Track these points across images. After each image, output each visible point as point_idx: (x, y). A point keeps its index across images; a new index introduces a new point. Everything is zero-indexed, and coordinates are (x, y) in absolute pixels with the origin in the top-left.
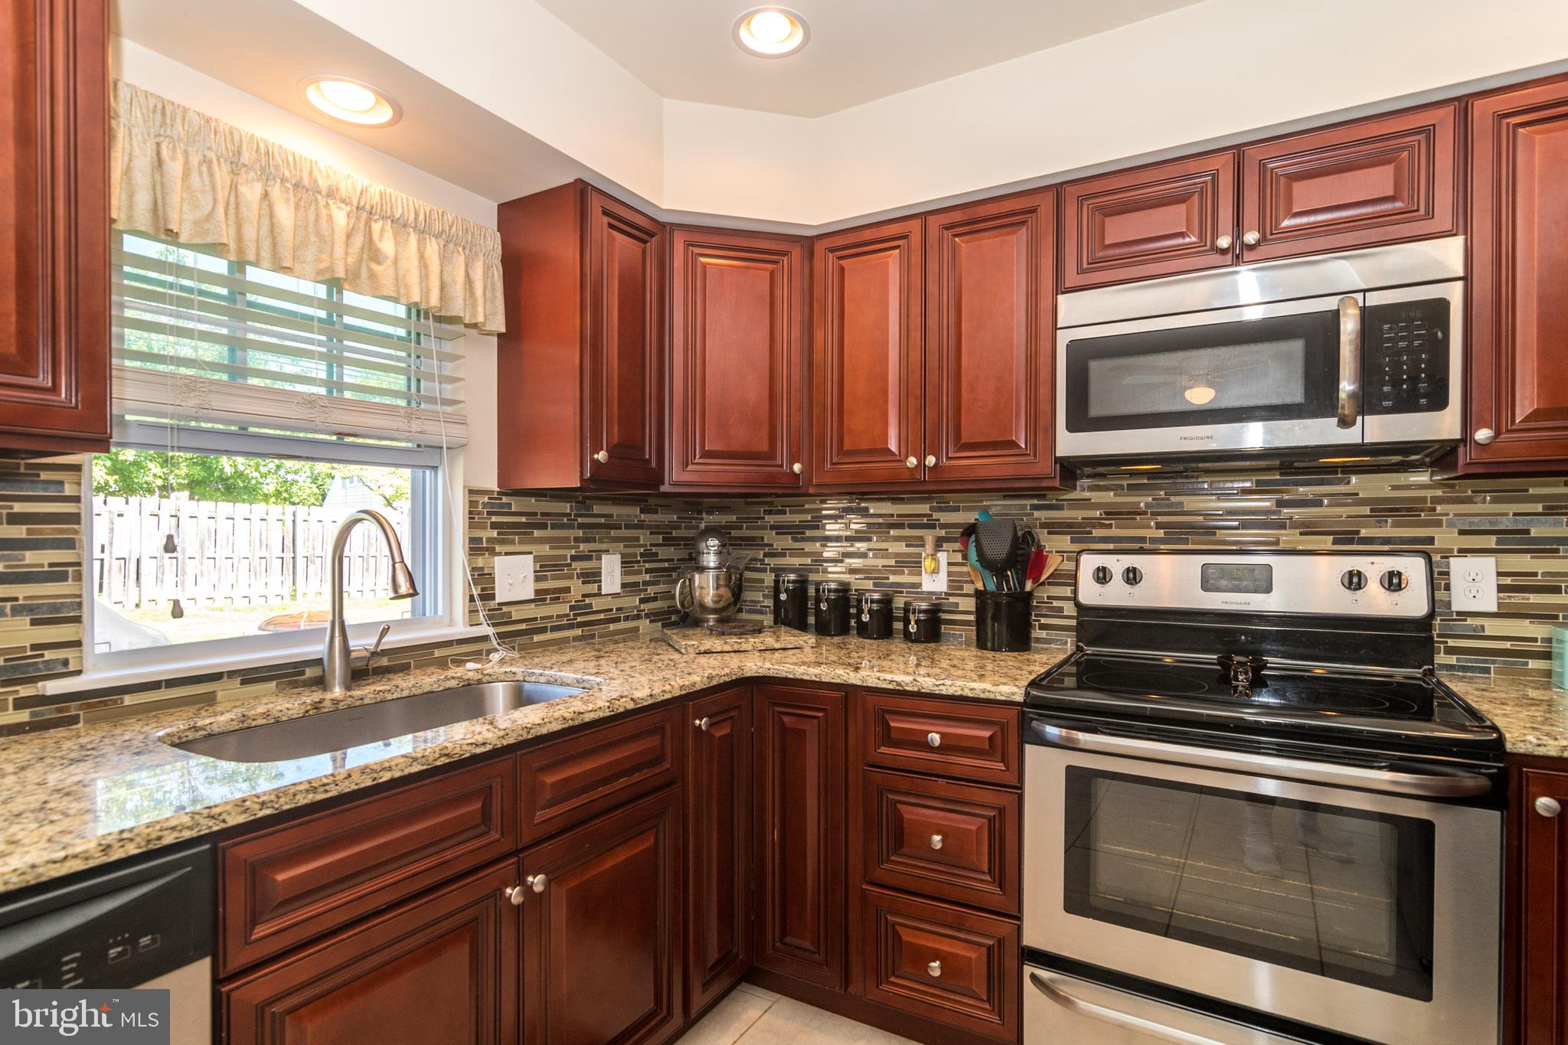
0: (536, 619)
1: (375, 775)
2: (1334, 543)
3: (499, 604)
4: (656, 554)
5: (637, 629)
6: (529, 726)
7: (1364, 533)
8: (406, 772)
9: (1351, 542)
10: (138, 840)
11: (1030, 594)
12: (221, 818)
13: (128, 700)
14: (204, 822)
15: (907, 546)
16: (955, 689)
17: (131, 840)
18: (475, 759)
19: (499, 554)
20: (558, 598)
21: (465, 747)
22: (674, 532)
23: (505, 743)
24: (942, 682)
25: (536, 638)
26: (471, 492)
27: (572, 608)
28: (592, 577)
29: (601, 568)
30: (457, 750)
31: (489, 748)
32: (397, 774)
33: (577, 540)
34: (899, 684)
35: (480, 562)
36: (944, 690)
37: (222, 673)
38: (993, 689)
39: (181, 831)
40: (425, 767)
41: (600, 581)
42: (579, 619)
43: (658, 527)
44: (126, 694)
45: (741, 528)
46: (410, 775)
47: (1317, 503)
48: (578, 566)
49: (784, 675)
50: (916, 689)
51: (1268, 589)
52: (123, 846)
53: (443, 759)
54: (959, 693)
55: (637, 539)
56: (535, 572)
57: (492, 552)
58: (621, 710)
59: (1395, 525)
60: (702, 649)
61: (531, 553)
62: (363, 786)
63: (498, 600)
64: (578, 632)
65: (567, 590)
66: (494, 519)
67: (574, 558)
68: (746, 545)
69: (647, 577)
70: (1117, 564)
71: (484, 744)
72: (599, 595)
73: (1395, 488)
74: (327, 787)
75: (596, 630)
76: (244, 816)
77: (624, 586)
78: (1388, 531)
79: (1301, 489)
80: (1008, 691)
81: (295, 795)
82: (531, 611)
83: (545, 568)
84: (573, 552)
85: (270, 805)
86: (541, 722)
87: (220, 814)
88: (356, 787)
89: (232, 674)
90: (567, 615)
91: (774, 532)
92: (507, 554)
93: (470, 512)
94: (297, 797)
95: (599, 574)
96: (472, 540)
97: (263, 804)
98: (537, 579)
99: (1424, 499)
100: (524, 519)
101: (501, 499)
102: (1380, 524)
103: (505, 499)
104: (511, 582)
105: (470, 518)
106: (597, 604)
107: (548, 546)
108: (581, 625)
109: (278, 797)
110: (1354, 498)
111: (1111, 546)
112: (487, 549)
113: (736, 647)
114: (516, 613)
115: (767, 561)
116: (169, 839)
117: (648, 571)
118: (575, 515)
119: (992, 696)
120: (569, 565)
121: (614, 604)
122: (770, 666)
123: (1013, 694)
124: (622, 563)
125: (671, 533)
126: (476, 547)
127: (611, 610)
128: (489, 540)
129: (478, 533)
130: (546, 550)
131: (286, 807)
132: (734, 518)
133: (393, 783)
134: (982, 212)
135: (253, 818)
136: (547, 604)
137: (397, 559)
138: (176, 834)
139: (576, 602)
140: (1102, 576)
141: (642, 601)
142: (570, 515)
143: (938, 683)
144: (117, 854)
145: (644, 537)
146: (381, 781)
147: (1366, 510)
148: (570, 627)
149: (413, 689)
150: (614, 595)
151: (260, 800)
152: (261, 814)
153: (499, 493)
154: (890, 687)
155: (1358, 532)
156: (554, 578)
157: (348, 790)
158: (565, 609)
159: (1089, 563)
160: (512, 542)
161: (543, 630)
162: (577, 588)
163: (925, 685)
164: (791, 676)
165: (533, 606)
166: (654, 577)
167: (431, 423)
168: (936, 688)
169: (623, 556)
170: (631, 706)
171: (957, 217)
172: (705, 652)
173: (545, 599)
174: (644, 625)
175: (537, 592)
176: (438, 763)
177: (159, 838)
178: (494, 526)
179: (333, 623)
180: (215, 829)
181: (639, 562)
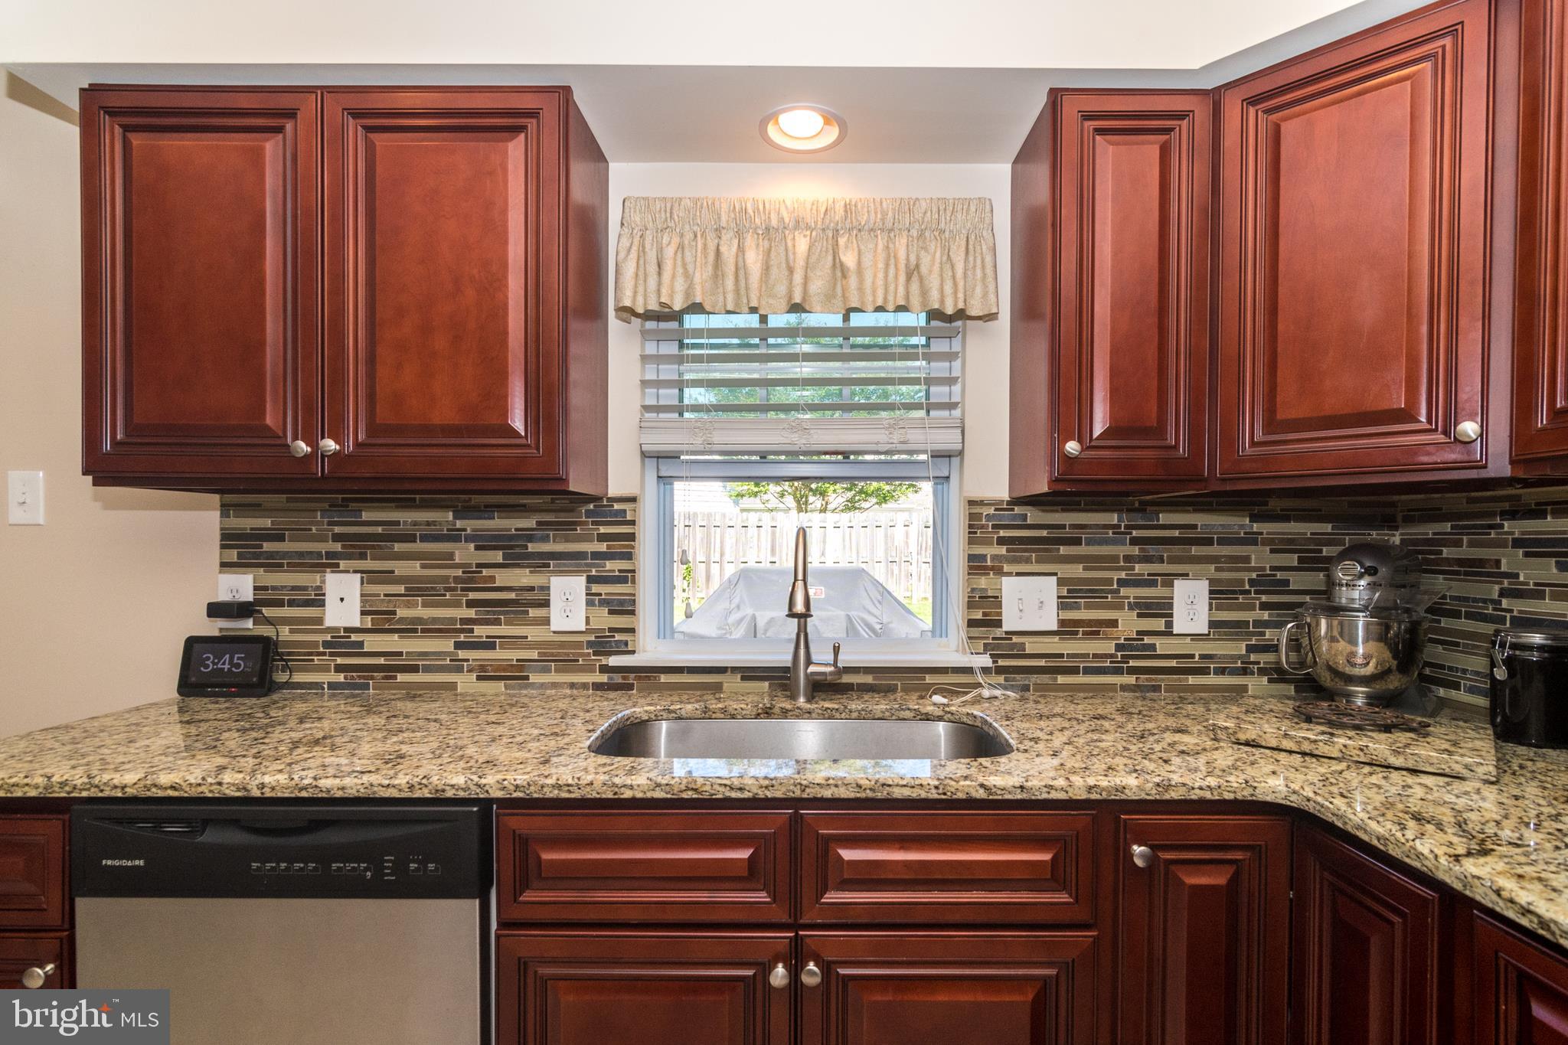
0: (1061, 656)
1: (616, 789)
3: (1007, 633)
4: (1284, 582)
5: (1243, 688)
6: (804, 782)
8: (649, 795)
10: (430, 787)
12: (485, 788)
13: (664, 678)
14: (473, 788)
17: (426, 786)
18: (727, 802)
19: (1009, 574)
20: (1097, 633)
21: (716, 787)
23: (769, 795)
25: (1061, 679)
26: (972, 503)
27: (1119, 647)
28: (1157, 609)
29: (1172, 598)
30: (707, 788)
31: (746, 795)
32: (639, 795)
33: (1128, 558)
35: (983, 582)
37: (727, 668)
39: (457, 790)
40: (669, 796)
41: (1171, 615)
42: (1132, 663)
43: (1291, 542)
44: (663, 673)
45: (1458, 544)
46: (653, 800)
48: (1131, 593)
52: (421, 789)
53: (690, 793)
55: (1247, 559)
56: (1059, 597)
57: (1000, 572)
58: (961, 795)
60: (1242, 737)
61: (1055, 574)
62: (604, 796)
63: (1006, 627)
64: (1131, 680)
65: (1114, 623)
66: (1002, 533)
67: (1122, 583)
68: (1466, 574)
69: (1265, 615)
71: (741, 789)
72: (1168, 634)
74: (571, 788)
75: (1163, 680)
76: (502, 793)
77: (1212, 624)
81: (542, 787)
82: (1054, 645)
83: (1071, 594)
84: (1123, 575)
85: (522, 789)
86: (823, 782)
87: (485, 785)
88: (598, 796)
89: (734, 670)
90: (1111, 656)
91: (1520, 552)
92: (1018, 574)
93: (970, 526)
94: (545, 790)
95: (1170, 606)
96: (971, 558)
97: (517, 786)
98: (1062, 606)
100: (1044, 533)
101: (1013, 510)
103: (1017, 510)
104: (1021, 608)
105: (970, 533)
106: (1162, 645)
107: (1081, 566)
108: (1132, 671)
109: (529, 785)
112: (992, 568)
113: (1306, 747)
114: (1031, 646)
116: (450, 794)
117: (1265, 606)
118: (1127, 527)
120: (1117, 591)
121: (1198, 649)
122: (1311, 795)
124: (1211, 592)
125: (1321, 551)
126: (976, 566)
127: (1192, 656)
128: (994, 557)
129: (979, 550)
130: (1077, 571)
131: (536, 795)
132: (1447, 527)
133: (634, 803)
135: (508, 796)
136: (1076, 639)
137: (800, 577)
138: (454, 791)
139: (1125, 639)
141: (1251, 649)
142: (1118, 527)
144: (417, 794)
145: (1261, 557)
146: (622, 797)
148: (1118, 671)
149: (863, 713)
150: (1196, 637)
151: (515, 783)
152: (515, 795)
153: (1009, 503)
156: (1088, 606)
157: (589, 796)
158: (1107, 648)
160: (1028, 561)
161: (1074, 671)
162: (1129, 624)
165: (1056, 639)
166: (1278, 615)
167: (912, 431)
169: (1212, 582)
170: (981, 794)
172: (1247, 744)
173: (1077, 633)
174: (1256, 684)
175: (1062, 623)
176: (685, 796)
177: (443, 791)
178: (1002, 541)
179: (798, 635)
180: (482, 796)
181: (1245, 592)
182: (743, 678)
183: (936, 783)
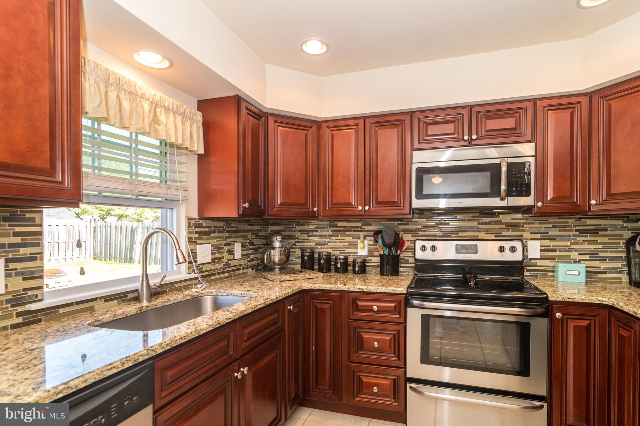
0: (211, 270)
1: (199, 332)
2: (495, 237)
3: (199, 265)
4: (253, 242)
5: (246, 273)
6: (242, 311)
7: (503, 233)
8: (208, 331)
9: (499, 236)
10: (132, 360)
11: (399, 255)
12: (155, 351)
13: (61, 311)
14: (151, 352)
15: (352, 238)
16: (382, 290)
17: (130, 360)
18: (227, 324)
19: (199, 244)
20: (219, 261)
21: (224, 320)
22: (259, 233)
23: (235, 318)
24: (377, 288)
25: (212, 278)
26: (189, 219)
27: (224, 265)
28: (231, 252)
29: (234, 249)
30: (222, 322)
31: (231, 320)
32: (205, 331)
33: (226, 237)
34: (362, 289)
35: (192, 247)
36: (378, 291)
37: (97, 298)
38: (396, 289)
39: (144, 356)
40: (213, 328)
41: (234, 254)
42: (227, 270)
43: (254, 231)
44: (61, 308)
45: (285, 231)
47: (489, 224)
48: (226, 248)
49: (317, 288)
50: (368, 291)
51: (476, 253)
52: (128, 363)
53: (218, 325)
54: (384, 291)
55: (247, 236)
56: (212, 251)
57: (196, 243)
58: (268, 304)
59: (512, 231)
60: (282, 280)
61: (210, 243)
62: (195, 336)
63: (198, 263)
64: (226, 275)
65: (222, 258)
66: (197, 230)
67: (225, 245)
69: (250, 252)
70: (428, 244)
71: (230, 318)
72: (234, 259)
73: (512, 219)
74: (185, 337)
75: (233, 273)
76: (162, 349)
77: (242, 255)
78: (510, 233)
79: (485, 219)
80: (401, 290)
81: (176, 341)
82: (210, 267)
83: (215, 249)
84: (225, 242)
85: (169, 345)
86: (245, 309)
87: (155, 349)
88: (193, 337)
89: (100, 298)
90: (223, 268)
91: (299, 233)
92: (202, 244)
93: (188, 227)
94: (177, 342)
95: (233, 251)
96: (190, 239)
97: (167, 344)
98: (212, 254)
99: (520, 223)
100: (207, 230)
101: (199, 221)
102: (508, 230)
103: (201, 222)
104: (203, 255)
105: (188, 229)
106: (233, 263)
107: (216, 240)
108: (227, 272)
109: (172, 342)
110: (500, 223)
111: (425, 238)
112: (194, 242)
113: (295, 278)
114: (205, 268)
115: (296, 244)
116: (141, 360)
117: (251, 249)
118: (226, 227)
119: (395, 292)
120: (223, 248)
121: (239, 263)
122: (312, 285)
123: (403, 291)
124: (242, 246)
125: (258, 234)
126: (191, 241)
127: (238, 265)
128: (195, 238)
129: (191, 236)
130: (215, 242)
131: (174, 346)
132: (283, 227)
133: (205, 334)
134: (385, 119)
135: (164, 350)
136: (215, 264)
137: (178, 248)
138: (143, 358)
139: (226, 262)
140: (423, 248)
141: (249, 261)
142: (223, 227)
143: (376, 288)
144: (126, 366)
145: (249, 235)
146: (201, 334)
147: (504, 226)
148: (224, 273)
150: (239, 259)
151: (166, 343)
152: (167, 349)
153: (199, 219)
154: (359, 290)
155: (502, 233)
156: (218, 253)
157: (191, 338)
158: (222, 265)
159: (419, 244)
160: (203, 239)
161: (214, 274)
162: (226, 257)
163: (371, 289)
164: (320, 288)
165: (210, 265)
166: (253, 251)
167: (175, 190)
168: (375, 290)
169: (242, 243)
170: (271, 302)
171: (376, 120)
172: (283, 281)
173: (215, 262)
174: (249, 271)
175: (213, 259)
176: (217, 327)
177: (138, 359)
178: (197, 232)
179: (143, 274)
180: (154, 355)
181: (247, 246)
182: (105, 301)
183: (264, 302)
